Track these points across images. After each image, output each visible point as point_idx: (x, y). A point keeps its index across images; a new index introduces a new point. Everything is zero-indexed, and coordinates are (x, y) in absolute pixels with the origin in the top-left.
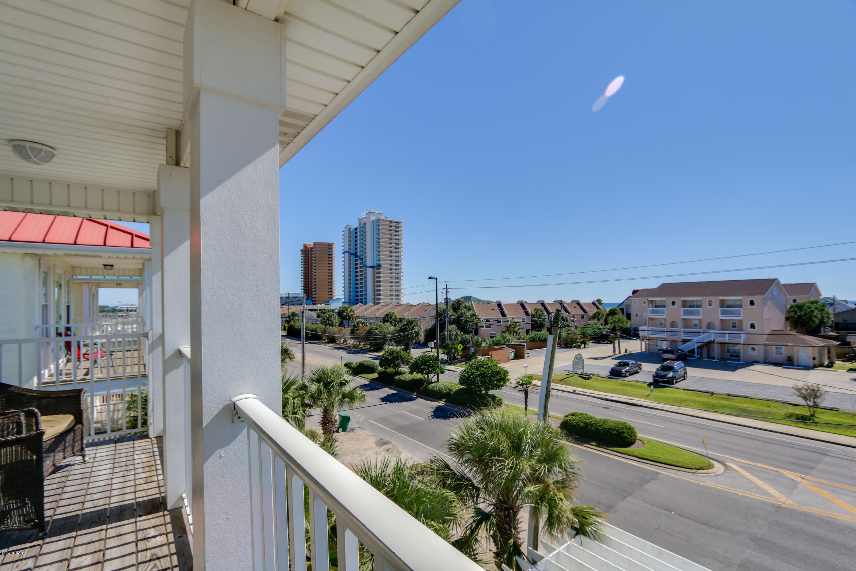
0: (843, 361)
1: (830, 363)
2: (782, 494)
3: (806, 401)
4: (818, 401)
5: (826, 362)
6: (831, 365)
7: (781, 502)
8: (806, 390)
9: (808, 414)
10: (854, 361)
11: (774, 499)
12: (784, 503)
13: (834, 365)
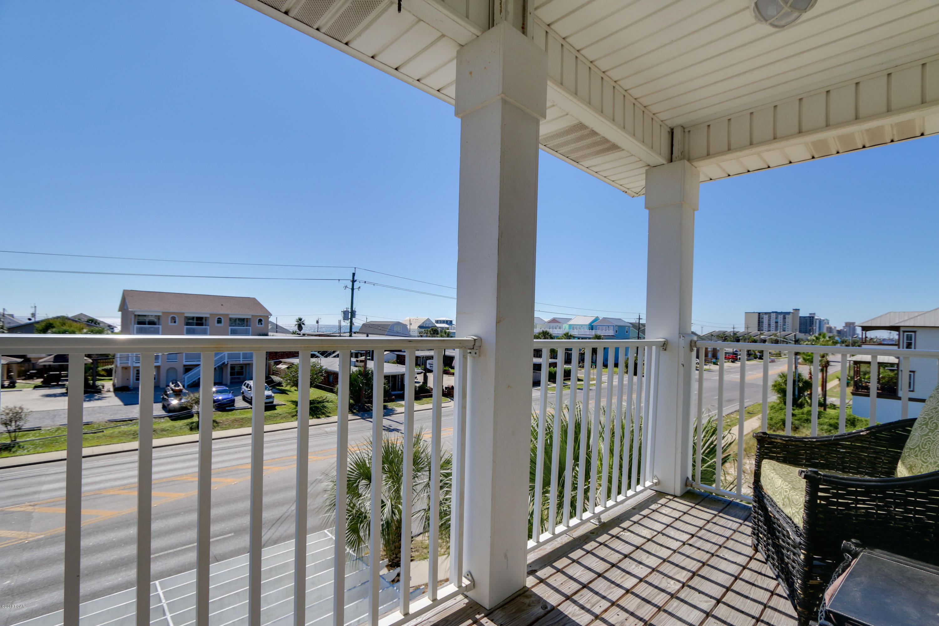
0: (23, 380)
1: (11, 383)
2: (20, 530)
3: (6, 427)
4: (20, 423)
5: (6, 383)
6: (12, 385)
7: (21, 539)
8: (8, 414)
9: (8, 441)
10: (35, 378)
11: (13, 540)
12: (26, 539)
13: (16, 385)
